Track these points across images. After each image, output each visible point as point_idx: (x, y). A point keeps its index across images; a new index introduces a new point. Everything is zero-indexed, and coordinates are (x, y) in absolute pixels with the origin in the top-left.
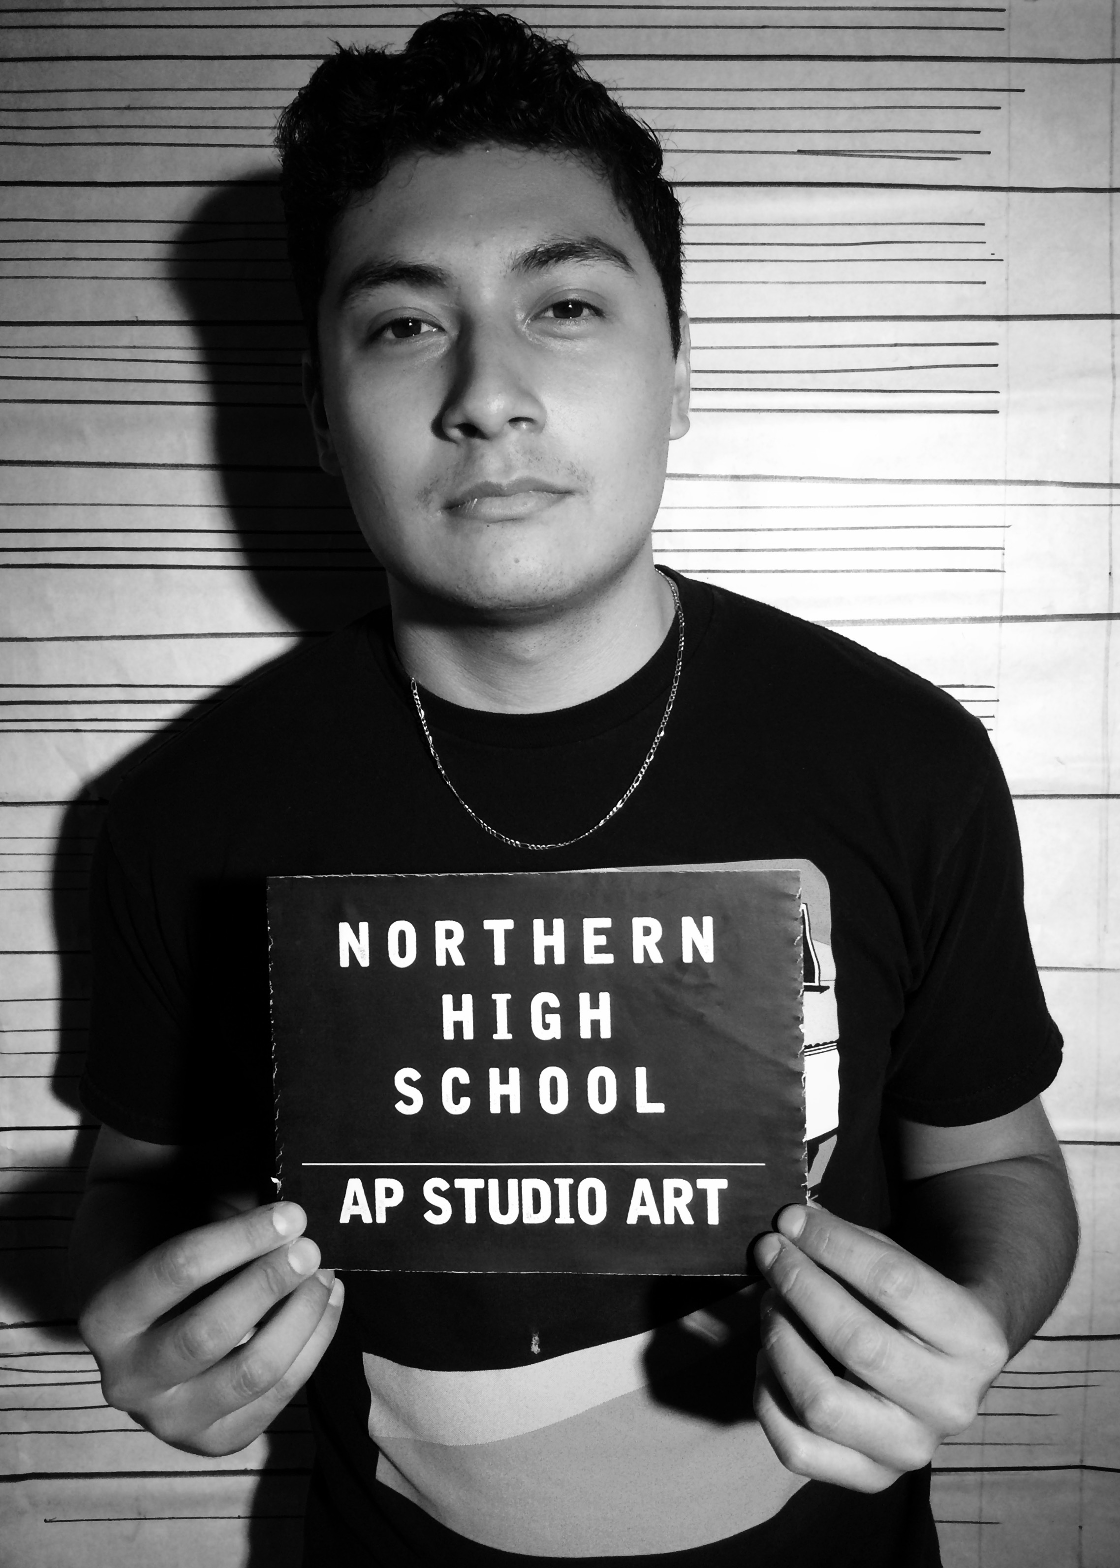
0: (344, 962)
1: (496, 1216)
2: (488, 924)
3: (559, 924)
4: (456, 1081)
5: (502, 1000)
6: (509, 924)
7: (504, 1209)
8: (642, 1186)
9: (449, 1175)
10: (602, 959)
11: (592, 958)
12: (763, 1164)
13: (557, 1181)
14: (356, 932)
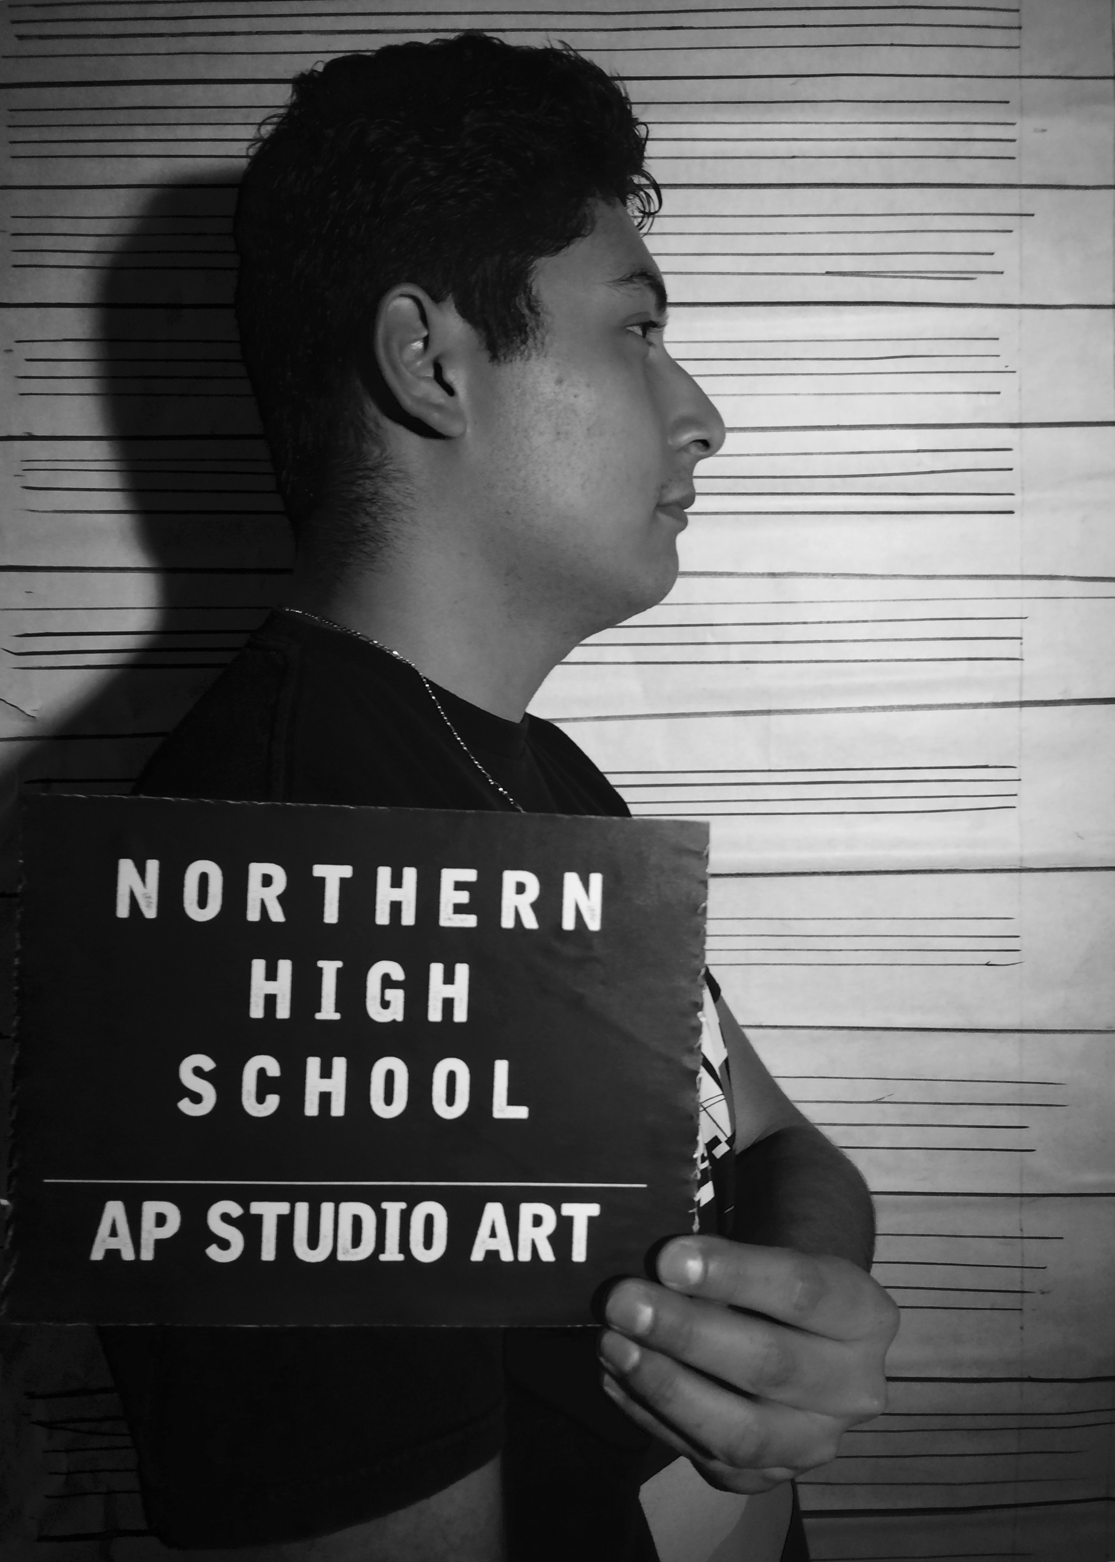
0: (123, 911)
1: (302, 1251)
2: (319, 870)
3: (410, 875)
4: (262, 1072)
5: (330, 969)
6: (346, 871)
7: (313, 1242)
8: (494, 1212)
9: (244, 1198)
10: (462, 920)
11: (450, 919)
12: (644, 1186)
13: (385, 1205)
14: (142, 872)
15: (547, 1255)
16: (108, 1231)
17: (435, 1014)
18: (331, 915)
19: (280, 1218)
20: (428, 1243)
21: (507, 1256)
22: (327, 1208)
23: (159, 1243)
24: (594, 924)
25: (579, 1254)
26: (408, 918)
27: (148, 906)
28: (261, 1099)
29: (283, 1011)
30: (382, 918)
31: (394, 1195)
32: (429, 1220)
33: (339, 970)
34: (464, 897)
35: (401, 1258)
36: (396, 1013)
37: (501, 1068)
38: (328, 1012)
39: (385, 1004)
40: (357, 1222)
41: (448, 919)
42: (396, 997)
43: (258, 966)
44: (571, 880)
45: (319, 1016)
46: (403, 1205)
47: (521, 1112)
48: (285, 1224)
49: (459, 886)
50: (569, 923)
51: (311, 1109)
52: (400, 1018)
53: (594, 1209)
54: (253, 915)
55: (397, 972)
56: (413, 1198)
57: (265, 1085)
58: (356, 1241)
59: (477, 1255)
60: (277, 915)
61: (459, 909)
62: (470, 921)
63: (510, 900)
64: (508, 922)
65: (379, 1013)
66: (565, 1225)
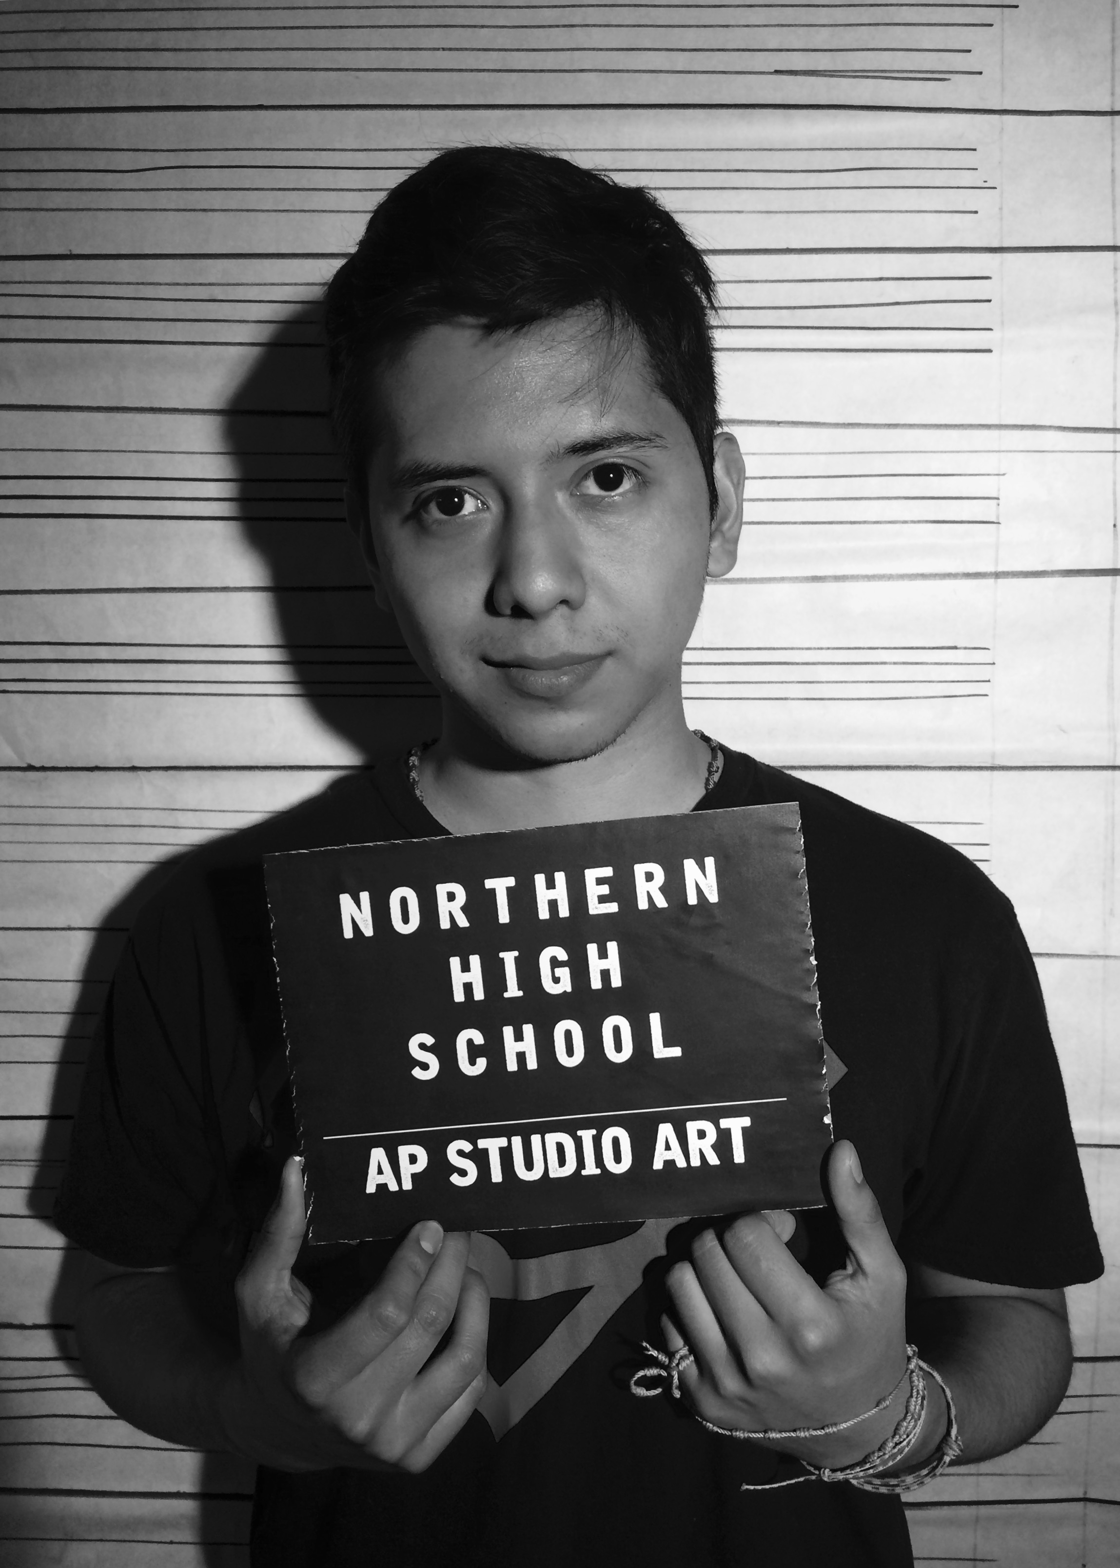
0: (348, 933)
1: (522, 1173)
2: (489, 884)
3: (560, 877)
4: (470, 1042)
5: (509, 958)
6: (511, 881)
7: (529, 1166)
8: (666, 1131)
9: (472, 1137)
10: (606, 908)
12: (785, 1099)
13: (579, 1133)
14: (357, 902)
15: (713, 1160)
16: (376, 1171)
17: (596, 983)
18: (504, 917)
19: (501, 1150)
20: (618, 1159)
21: (681, 1163)
22: (536, 1139)
23: (414, 1176)
24: (713, 897)
25: (739, 1156)
26: (564, 911)
27: (366, 927)
28: (472, 1062)
29: (479, 994)
30: (544, 913)
31: (586, 1125)
32: (616, 1142)
33: (516, 958)
34: (605, 890)
35: (598, 1171)
36: (566, 985)
37: (655, 1019)
38: (513, 991)
39: (556, 980)
40: (560, 1147)
41: (595, 908)
42: (564, 973)
43: (455, 963)
44: (690, 865)
45: (506, 995)
46: (594, 1132)
47: (676, 1052)
48: (506, 1154)
49: (600, 881)
50: (692, 900)
51: (512, 1066)
52: (569, 989)
53: (746, 1121)
54: (445, 924)
55: (562, 955)
56: (601, 1126)
57: (474, 1052)
58: (562, 1162)
59: (658, 1165)
60: (463, 922)
61: (602, 899)
62: (613, 908)
63: (642, 888)
64: (643, 904)
65: (552, 987)
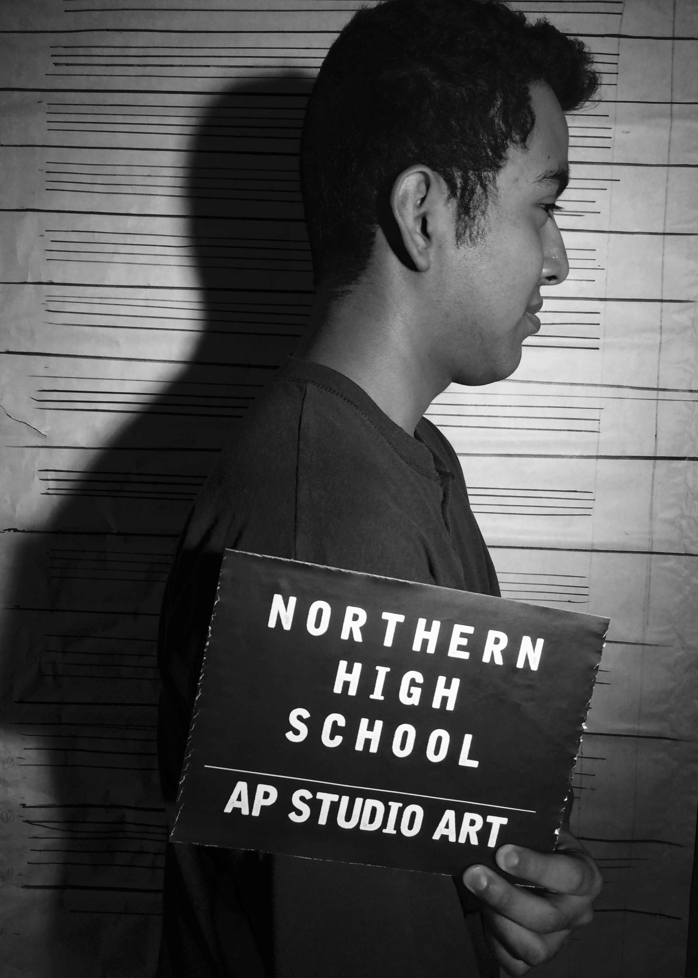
0: (272, 624)
1: (341, 822)
2: (385, 616)
3: (436, 625)
4: (335, 723)
5: (382, 671)
6: (401, 618)
7: (348, 818)
8: (450, 815)
9: (314, 789)
10: (461, 655)
11: (454, 653)
12: (534, 811)
13: (390, 803)
14: (286, 604)
15: (474, 841)
16: (236, 798)
17: (436, 704)
18: (388, 642)
19: (332, 803)
20: (410, 827)
21: (452, 839)
22: (359, 801)
23: (263, 808)
24: (534, 666)
25: (492, 843)
26: (431, 649)
27: (286, 623)
28: (332, 737)
29: (352, 692)
30: (417, 647)
31: (396, 799)
32: (413, 815)
33: (387, 673)
34: (464, 642)
35: (394, 832)
36: (415, 700)
37: (468, 739)
38: (377, 695)
39: (410, 695)
40: (374, 811)
42: (417, 692)
43: (343, 664)
44: (526, 641)
45: (372, 697)
46: (401, 805)
47: (475, 764)
48: (334, 807)
49: (463, 635)
50: (520, 664)
51: (359, 746)
52: (416, 704)
53: (504, 821)
54: (345, 636)
55: (419, 678)
56: (407, 801)
57: (336, 730)
58: (372, 820)
59: (436, 836)
60: (358, 637)
61: (460, 648)
63: (490, 647)
64: (486, 659)
65: (406, 700)
66: (487, 827)
